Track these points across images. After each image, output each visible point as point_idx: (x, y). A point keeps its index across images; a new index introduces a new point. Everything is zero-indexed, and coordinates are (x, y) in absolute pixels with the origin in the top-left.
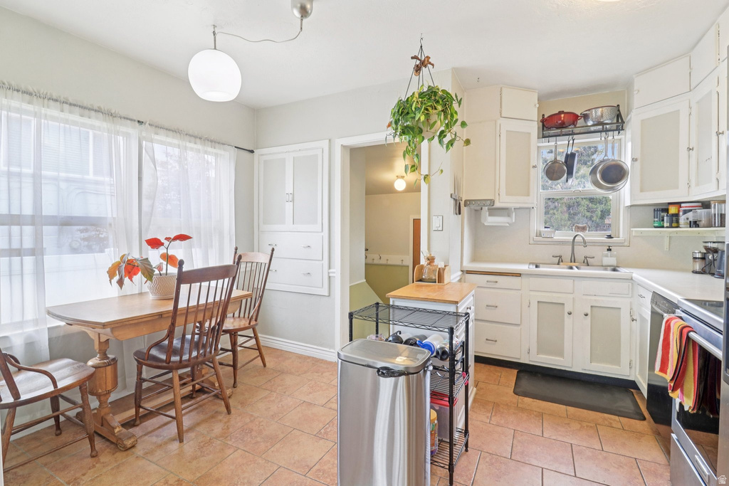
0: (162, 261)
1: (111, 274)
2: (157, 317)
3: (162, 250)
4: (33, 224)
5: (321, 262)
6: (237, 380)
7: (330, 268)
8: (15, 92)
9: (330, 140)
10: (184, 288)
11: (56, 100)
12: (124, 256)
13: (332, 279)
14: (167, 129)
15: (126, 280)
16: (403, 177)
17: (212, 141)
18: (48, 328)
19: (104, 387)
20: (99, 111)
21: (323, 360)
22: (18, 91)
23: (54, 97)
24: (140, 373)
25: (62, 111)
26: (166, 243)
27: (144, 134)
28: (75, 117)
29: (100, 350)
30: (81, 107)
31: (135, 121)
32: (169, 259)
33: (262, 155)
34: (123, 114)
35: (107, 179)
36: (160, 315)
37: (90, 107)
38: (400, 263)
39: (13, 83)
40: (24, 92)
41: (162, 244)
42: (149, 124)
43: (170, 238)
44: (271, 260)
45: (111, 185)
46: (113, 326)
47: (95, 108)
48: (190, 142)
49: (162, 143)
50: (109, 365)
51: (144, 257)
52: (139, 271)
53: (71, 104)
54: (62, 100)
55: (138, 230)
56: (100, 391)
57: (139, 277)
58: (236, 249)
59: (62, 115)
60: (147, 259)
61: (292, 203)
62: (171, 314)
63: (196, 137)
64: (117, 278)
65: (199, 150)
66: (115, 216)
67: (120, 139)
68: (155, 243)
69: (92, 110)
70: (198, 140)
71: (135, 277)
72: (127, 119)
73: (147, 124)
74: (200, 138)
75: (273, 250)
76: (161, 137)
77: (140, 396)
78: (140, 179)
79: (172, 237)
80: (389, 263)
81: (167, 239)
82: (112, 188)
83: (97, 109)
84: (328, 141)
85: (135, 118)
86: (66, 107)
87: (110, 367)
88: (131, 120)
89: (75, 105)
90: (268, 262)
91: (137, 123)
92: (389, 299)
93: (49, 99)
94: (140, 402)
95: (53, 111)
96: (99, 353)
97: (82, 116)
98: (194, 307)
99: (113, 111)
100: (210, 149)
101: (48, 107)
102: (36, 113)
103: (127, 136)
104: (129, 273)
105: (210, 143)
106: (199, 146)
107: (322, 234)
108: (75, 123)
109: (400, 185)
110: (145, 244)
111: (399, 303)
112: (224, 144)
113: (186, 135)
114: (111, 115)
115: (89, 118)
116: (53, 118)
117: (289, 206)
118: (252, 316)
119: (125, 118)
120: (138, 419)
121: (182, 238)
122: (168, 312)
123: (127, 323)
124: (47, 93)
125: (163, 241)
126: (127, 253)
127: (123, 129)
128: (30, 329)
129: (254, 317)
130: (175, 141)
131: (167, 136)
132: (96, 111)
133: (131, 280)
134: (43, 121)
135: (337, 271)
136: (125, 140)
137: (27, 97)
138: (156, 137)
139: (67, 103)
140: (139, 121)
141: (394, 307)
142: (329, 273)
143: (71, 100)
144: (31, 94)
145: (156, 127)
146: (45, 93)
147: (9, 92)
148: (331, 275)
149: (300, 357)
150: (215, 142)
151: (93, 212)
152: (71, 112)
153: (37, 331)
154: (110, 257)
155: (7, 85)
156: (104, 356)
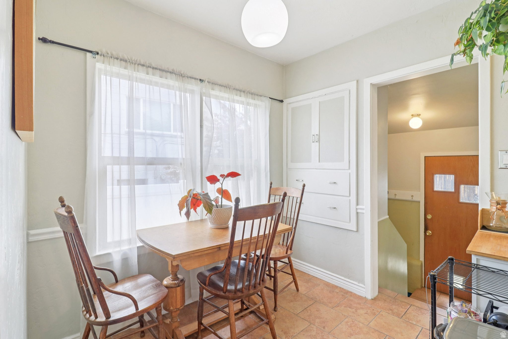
0: (217, 195)
1: (181, 207)
2: (216, 250)
3: (218, 185)
4: (128, 164)
5: (349, 198)
6: (278, 303)
7: (357, 204)
8: (116, 60)
9: (357, 81)
10: (240, 224)
11: (143, 65)
12: (190, 191)
13: (360, 215)
14: (220, 85)
15: (192, 211)
16: (419, 115)
17: (252, 94)
18: (138, 247)
19: (175, 305)
20: (172, 73)
21: (351, 292)
22: (117, 59)
23: (142, 63)
24: (201, 294)
25: (148, 74)
26: (221, 179)
27: (204, 91)
28: (156, 79)
29: (172, 272)
30: (160, 70)
31: (197, 79)
32: (225, 194)
33: (289, 103)
34: (189, 75)
35: (179, 134)
36: (219, 248)
37: (167, 69)
38: (410, 198)
39: (114, 53)
40: (121, 60)
41: (218, 180)
42: (208, 82)
43: (224, 175)
44: (302, 195)
45: (182, 138)
46: (181, 258)
47: (170, 70)
48: (236, 95)
49: (217, 97)
50: (179, 286)
51: (205, 192)
52: (201, 203)
53: (153, 68)
54: (148, 65)
55: (200, 168)
56: (172, 308)
57: (201, 209)
58: (271, 184)
59: (148, 77)
60: (208, 193)
61: (318, 143)
62: (228, 247)
63: (240, 91)
64: (185, 210)
65: (243, 102)
66: (184, 157)
67: (188, 95)
68: (213, 179)
69: (168, 72)
70: (242, 93)
71: (198, 208)
72: (192, 78)
73: (206, 82)
74: (244, 92)
75: (304, 186)
76: (216, 92)
77: (202, 314)
78: (201, 126)
79: (226, 174)
80: (397, 197)
81: (222, 176)
82: (183, 140)
83: (171, 71)
84: (356, 82)
85: (197, 77)
86: (150, 70)
87: (179, 288)
88: (195, 79)
89: (156, 69)
90: (299, 196)
91: (199, 81)
92: (470, 255)
93: (138, 65)
94: (201, 320)
95: (141, 74)
96: (172, 274)
97: (161, 77)
98: (247, 240)
99: (182, 73)
100: (251, 101)
101: (138, 71)
102: (130, 77)
103: (192, 92)
104: (194, 205)
105: (251, 95)
106: (243, 99)
107: (350, 171)
108: (156, 84)
109: (416, 124)
110: (205, 180)
111: (484, 262)
112: (261, 96)
113: (234, 89)
114: (181, 76)
115: (166, 79)
116: (142, 81)
117: (315, 147)
118: (289, 246)
119: (190, 77)
120: (200, 332)
121: (234, 175)
122: (225, 245)
123: (192, 255)
124: (137, 60)
125: (219, 177)
126: (192, 188)
127: (189, 87)
128: (125, 247)
129: (290, 247)
130: (226, 95)
131: (220, 91)
132: (170, 73)
133: (196, 211)
134: (134, 83)
135: (366, 207)
136: (190, 95)
137: (123, 63)
138: (213, 92)
139: (150, 67)
140: (200, 80)
141: (478, 267)
142: (357, 209)
143: (154, 65)
144: (126, 61)
145: (212, 84)
146: (136, 60)
147: (112, 60)
148: (359, 211)
149: (327, 284)
150: (255, 94)
151: (170, 155)
152: (153, 75)
153: (130, 249)
154: (180, 190)
155: (110, 55)
156: (175, 278)
